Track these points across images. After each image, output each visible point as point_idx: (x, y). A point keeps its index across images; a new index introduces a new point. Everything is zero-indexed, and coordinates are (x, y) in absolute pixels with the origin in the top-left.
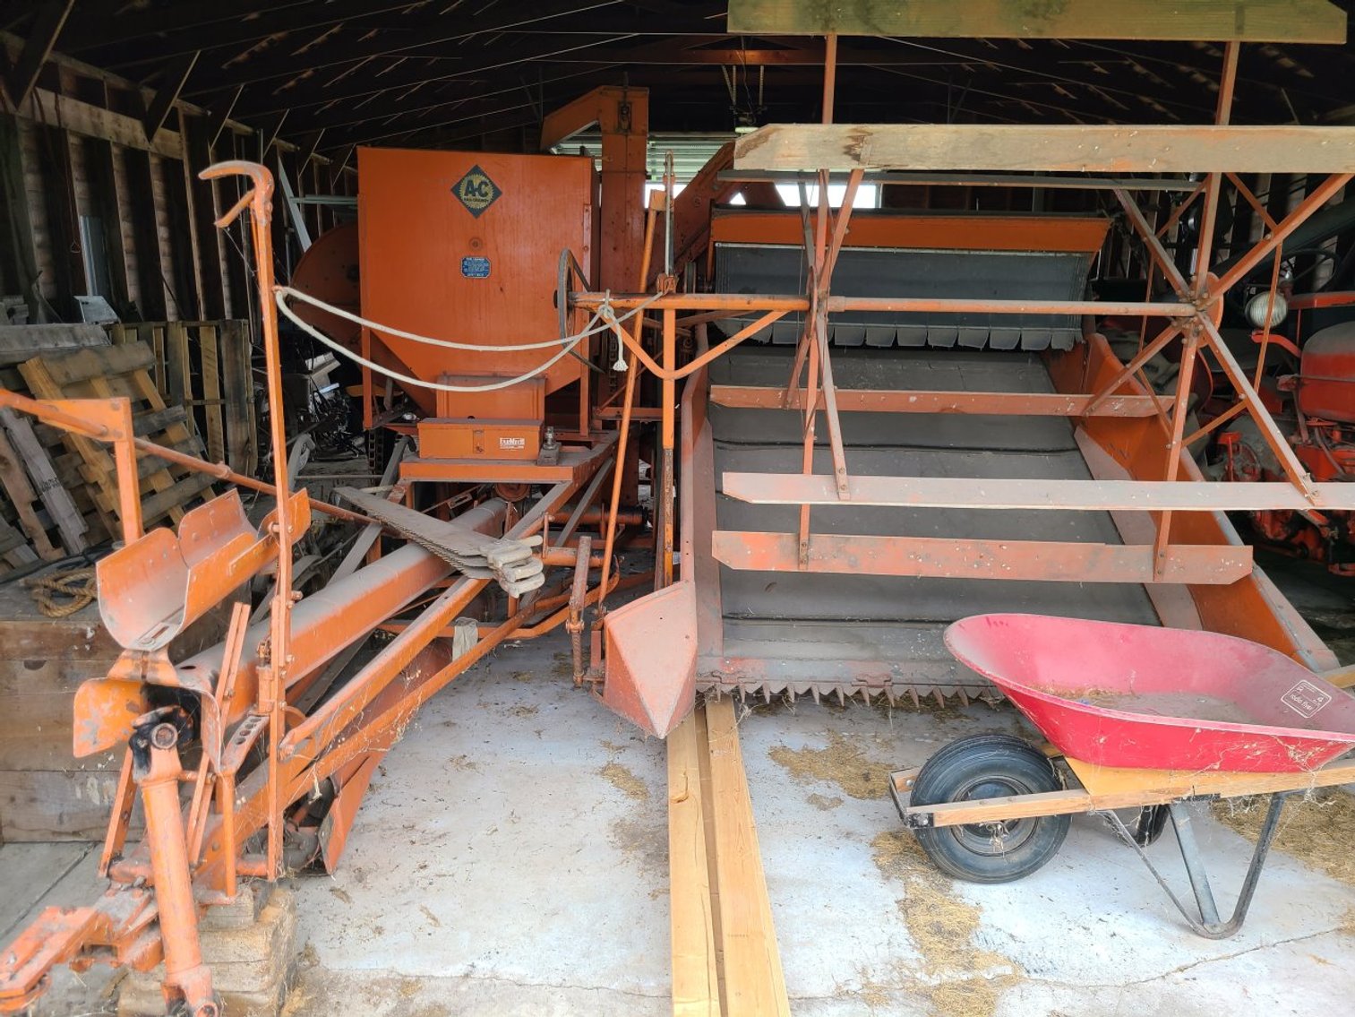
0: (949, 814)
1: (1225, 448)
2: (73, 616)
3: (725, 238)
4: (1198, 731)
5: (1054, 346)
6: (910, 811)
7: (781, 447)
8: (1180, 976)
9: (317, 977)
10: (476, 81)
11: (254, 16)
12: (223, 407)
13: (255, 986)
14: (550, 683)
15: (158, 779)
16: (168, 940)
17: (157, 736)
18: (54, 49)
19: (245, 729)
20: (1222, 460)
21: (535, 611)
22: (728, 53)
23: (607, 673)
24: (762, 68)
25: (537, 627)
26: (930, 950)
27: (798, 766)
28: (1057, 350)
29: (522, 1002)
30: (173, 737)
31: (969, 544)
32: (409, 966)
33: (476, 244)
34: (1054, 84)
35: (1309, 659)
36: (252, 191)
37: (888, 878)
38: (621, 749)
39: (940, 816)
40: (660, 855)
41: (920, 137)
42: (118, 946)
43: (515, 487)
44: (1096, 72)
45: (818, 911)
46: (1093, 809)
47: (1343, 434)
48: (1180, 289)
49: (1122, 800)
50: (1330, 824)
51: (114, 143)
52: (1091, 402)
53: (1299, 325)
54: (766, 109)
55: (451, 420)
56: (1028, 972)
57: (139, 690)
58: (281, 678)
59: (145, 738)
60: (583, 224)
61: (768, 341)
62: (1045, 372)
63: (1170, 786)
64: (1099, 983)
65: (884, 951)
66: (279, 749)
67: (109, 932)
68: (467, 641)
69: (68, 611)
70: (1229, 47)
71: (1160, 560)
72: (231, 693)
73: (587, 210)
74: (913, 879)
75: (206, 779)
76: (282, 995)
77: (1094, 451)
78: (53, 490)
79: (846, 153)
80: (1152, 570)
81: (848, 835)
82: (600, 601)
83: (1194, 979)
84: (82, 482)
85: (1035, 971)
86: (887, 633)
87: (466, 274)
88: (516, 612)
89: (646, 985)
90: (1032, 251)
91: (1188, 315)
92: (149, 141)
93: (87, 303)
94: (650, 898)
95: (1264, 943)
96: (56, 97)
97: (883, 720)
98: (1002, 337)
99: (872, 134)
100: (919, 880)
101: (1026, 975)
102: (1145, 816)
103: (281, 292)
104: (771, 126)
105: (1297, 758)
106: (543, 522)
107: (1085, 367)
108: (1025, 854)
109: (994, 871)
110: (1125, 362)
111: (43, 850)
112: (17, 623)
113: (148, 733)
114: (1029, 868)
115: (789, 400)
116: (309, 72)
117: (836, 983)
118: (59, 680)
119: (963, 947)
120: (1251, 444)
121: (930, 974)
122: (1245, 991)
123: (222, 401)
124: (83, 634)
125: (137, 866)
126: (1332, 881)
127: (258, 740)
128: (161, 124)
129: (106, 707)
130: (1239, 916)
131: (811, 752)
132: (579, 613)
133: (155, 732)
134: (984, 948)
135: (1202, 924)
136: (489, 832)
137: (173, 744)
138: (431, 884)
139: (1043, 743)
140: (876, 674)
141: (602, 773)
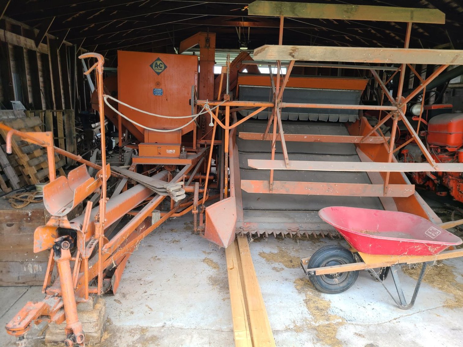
0: (321, 271)
1: (403, 155)
2: (24, 208)
3: (242, 83)
4: (401, 242)
5: (350, 121)
6: (308, 270)
7: (261, 153)
8: (395, 321)
9: (112, 328)
10: (150, 30)
11: (74, 5)
12: (65, 140)
13: (93, 330)
14: (183, 232)
15: (63, 260)
16: (67, 313)
17: (63, 245)
18: (4, 14)
19: (91, 243)
20: (402, 159)
21: (180, 207)
22: (238, 22)
23: (206, 227)
24: (249, 28)
25: (181, 213)
26: (315, 315)
27: (269, 258)
28: (351, 122)
29: (183, 334)
30: (68, 245)
31: (325, 184)
32: (143, 324)
33: (158, 84)
34: (345, 36)
35: (433, 221)
36: (97, 63)
37: (300, 293)
38: (209, 253)
39: (318, 272)
40: (225, 287)
41: (314, 50)
42: (51, 315)
43: (171, 166)
44: (359, 32)
45: (278, 303)
46: (367, 268)
47: (441, 150)
48: (392, 102)
49: (376, 265)
50: (439, 274)
51: (25, 48)
52: (363, 138)
53: (428, 114)
54: (250, 41)
55: (149, 143)
56: (347, 321)
57: (56, 230)
58: (102, 226)
59: (58, 246)
60: (194, 78)
61: (256, 118)
62: (346, 129)
63: (391, 260)
64: (369, 324)
65: (300, 315)
66: (102, 250)
67: (48, 310)
68: (157, 218)
69: (22, 207)
70: (409, 24)
71: (386, 189)
72: (87, 231)
73: (196, 73)
74: (308, 293)
75: (79, 260)
76: (102, 333)
77: (362, 154)
78: (8, 167)
79: (290, 55)
80: (383, 193)
81: (286, 280)
82: (203, 204)
83: (399, 322)
84: (18, 165)
85: (349, 321)
86: (297, 214)
87: (155, 94)
88: (173, 208)
89: (223, 328)
90: (343, 90)
91: (395, 110)
92: (37, 47)
93: (15, 103)
94: (222, 301)
95: (420, 311)
96: (4, 31)
97: (295, 243)
98: (333, 118)
99: (298, 49)
100: (310, 293)
101: (346, 322)
102: (383, 270)
103: (106, 97)
104: (266, 46)
105: (431, 250)
106: (183, 177)
107: (359, 128)
108: (344, 284)
109: (335, 290)
110: (373, 126)
111: (12, 289)
112: (4, 211)
113: (60, 244)
114: (346, 288)
115: (265, 137)
116: (93, 25)
117: (286, 326)
118: (19, 230)
119: (326, 314)
120: (411, 153)
121: (316, 322)
122: (415, 325)
123: (65, 138)
124: (28, 214)
125: (55, 289)
126: (440, 291)
127: (95, 247)
128: (41, 41)
129: (45, 236)
130: (413, 302)
131: (272, 253)
132: (197, 207)
133: (62, 243)
134: (332, 314)
135: (401, 305)
136: (167, 281)
137: (68, 248)
138: (148, 297)
139: (350, 248)
140: (294, 227)
141: (203, 261)
